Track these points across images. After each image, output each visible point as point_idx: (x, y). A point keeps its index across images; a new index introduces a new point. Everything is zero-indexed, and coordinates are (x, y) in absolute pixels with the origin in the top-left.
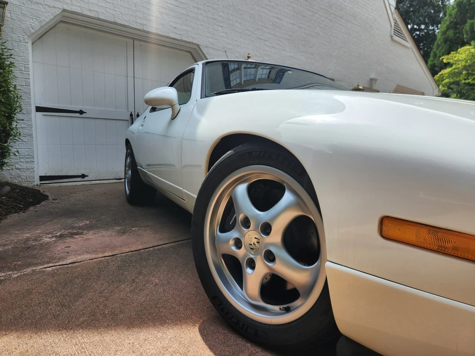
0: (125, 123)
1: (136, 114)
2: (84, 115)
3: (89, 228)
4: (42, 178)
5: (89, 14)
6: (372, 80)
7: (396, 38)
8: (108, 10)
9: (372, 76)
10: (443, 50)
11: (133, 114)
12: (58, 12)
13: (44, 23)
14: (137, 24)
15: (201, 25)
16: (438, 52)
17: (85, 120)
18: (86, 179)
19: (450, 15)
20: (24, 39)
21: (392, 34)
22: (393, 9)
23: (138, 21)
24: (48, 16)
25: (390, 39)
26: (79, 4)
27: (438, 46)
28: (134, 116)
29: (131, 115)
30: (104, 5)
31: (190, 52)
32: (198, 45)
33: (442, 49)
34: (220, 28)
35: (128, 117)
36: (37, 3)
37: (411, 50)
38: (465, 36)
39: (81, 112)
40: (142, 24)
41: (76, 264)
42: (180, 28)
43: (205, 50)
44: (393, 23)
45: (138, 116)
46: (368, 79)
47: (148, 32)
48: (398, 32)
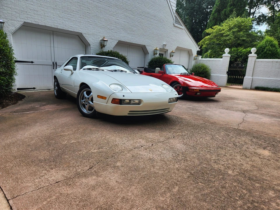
0: (51, 66)
1: (55, 62)
2: (33, 63)
4: (18, 89)
5: (34, 23)
6: (164, 45)
7: (176, 25)
8: (42, 21)
9: (164, 43)
11: (54, 62)
12: (22, 23)
13: (17, 28)
15: (82, 25)
17: (34, 65)
18: (35, 89)
20: (9, 35)
21: (174, 23)
22: (174, 11)
23: (55, 24)
24: (18, 25)
25: (173, 26)
26: (30, 19)
29: (53, 63)
30: (41, 19)
31: (78, 35)
32: (81, 33)
34: (91, 26)
36: (14, 20)
37: (184, 30)
38: (222, 17)
39: (32, 62)
40: (57, 26)
41: (49, 110)
42: (73, 26)
43: (84, 35)
44: (174, 18)
45: (56, 63)
46: (162, 45)
47: (60, 29)
48: (177, 22)
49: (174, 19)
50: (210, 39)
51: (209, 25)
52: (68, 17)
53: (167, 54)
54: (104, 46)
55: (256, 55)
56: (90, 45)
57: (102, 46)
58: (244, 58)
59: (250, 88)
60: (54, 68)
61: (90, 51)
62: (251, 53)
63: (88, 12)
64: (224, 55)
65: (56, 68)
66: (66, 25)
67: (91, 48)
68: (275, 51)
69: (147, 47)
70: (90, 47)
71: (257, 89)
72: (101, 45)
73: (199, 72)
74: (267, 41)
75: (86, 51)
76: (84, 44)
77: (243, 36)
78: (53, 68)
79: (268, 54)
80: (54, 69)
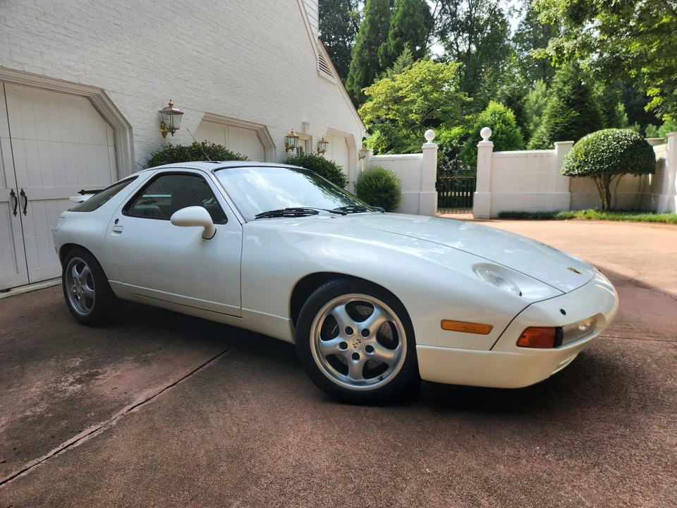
0: (5, 206)
1: (20, 191)
3: (97, 364)
6: (304, 124)
7: (322, 73)
9: (304, 120)
10: (361, 75)
11: (15, 191)
14: (15, 64)
15: (103, 62)
16: (355, 77)
19: (363, 33)
21: (319, 69)
22: (316, 38)
23: (14, 59)
25: (317, 75)
27: (355, 69)
28: (16, 195)
29: (12, 194)
31: (88, 97)
32: (102, 91)
33: (359, 74)
34: (128, 66)
35: (7, 197)
37: (337, 86)
38: (380, 61)
40: (21, 64)
41: (154, 400)
42: (76, 67)
43: (112, 97)
44: (318, 56)
45: (23, 193)
46: (300, 123)
47: (31, 75)
48: (323, 66)
49: (318, 59)
50: (375, 109)
51: (352, 77)
52: (58, 36)
53: (311, 145)
54: (172, 130)
55: (491, 144)
56: (130, 128)
57: (167, 129)
58: (447, 150)
59: (489, 217)
60: (15, 213)
61: (132, 147)
62: (482, 139)
63: (117, 21)
64: (424, 146)
65: (22, 211)
66: (51, 63)
67: (135, 138)
68: (512, 133)
69: (271, 131)
70: (131, 135)
71: (505, 216)
72: (162, 127)
73: (376, 187)
74: (494, 113)
75: (115, 146)
76: (110, 125)
77: (446, 103)
78: (12, 211)
79: (501, 140)
80: (18, 214)
